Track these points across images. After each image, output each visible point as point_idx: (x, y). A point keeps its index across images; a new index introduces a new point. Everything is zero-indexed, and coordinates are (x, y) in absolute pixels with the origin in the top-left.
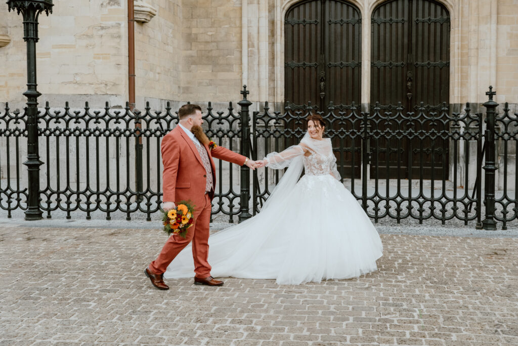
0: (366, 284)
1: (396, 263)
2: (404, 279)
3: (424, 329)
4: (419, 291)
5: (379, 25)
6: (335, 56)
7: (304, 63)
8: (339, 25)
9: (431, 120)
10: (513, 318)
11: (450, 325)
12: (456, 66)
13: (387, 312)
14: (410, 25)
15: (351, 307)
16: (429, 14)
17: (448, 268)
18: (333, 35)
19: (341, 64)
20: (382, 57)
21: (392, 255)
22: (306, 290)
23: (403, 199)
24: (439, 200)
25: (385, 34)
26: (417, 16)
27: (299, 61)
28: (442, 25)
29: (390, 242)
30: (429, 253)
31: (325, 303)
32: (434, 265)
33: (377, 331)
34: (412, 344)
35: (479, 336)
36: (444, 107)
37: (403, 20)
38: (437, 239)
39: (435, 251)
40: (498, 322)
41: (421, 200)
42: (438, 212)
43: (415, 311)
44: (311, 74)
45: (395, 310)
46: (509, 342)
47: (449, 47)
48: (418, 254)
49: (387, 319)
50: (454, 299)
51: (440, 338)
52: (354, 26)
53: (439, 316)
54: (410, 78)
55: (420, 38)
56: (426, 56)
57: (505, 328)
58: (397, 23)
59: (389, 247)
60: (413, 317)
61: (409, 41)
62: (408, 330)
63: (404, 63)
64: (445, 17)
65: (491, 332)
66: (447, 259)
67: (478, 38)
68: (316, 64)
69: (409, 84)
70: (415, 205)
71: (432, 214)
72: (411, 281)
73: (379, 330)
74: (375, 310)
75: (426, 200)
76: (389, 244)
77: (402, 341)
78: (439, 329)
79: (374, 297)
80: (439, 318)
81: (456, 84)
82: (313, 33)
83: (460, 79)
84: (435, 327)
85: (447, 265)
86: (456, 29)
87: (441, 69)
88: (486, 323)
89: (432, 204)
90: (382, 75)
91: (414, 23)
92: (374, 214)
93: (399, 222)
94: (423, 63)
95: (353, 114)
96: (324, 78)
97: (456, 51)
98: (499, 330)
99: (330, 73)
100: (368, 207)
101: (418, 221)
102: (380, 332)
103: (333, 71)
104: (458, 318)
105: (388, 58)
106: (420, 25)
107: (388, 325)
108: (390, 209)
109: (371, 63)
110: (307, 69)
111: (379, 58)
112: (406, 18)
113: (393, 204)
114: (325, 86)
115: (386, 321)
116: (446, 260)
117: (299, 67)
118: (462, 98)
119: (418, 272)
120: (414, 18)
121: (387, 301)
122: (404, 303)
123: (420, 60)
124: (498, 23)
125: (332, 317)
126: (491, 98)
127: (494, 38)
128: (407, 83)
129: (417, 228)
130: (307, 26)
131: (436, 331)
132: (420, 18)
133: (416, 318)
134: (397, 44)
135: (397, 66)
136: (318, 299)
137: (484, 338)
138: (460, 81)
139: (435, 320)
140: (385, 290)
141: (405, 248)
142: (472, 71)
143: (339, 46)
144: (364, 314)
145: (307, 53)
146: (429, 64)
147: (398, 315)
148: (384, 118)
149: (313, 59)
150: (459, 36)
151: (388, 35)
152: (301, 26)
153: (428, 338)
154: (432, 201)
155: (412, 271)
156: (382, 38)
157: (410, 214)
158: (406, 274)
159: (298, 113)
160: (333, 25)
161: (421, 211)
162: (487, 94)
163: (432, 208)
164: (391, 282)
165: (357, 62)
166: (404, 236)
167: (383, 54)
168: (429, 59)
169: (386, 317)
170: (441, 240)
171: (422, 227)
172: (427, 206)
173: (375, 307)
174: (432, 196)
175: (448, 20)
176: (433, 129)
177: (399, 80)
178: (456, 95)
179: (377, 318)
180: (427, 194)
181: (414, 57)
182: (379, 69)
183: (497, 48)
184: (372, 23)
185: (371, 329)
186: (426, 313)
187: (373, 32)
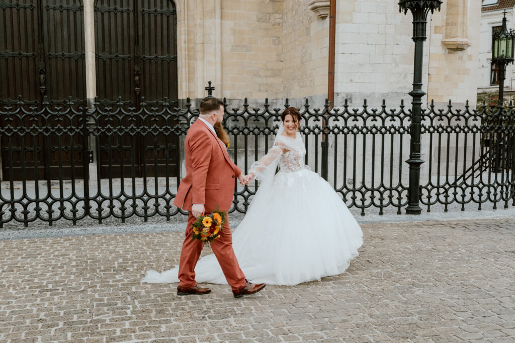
0: (81, 287)
1: (116, 263)
2: (121, 278)
3: (135, 324)
4: (136, 288)
5: (103, 14)
6: (55, 45)
7: (20, 53)
8: (58, 12)
9: (153, 116)
10: (220, 303)
11: (161, 317)
12: (184, 61)
13: (100, 312)
14: (136, 15)
15: (62, 313)
16: (155, 6)
17: (167, 263)
18: (52, 23)
19: (63, 55)
20: (107, 49)
21: (113, 255)
22: (14, 301)
23: (128, 198)
24: (163, 197)
25: (110, 24)
26: (143, 6)
27: (13, 50)
28: (168, 17)
29: (113, 242)
30: (150, 250)
31: (35, 312)
32: (154, 261)
33: (87, 333)
34: (121, 341)
35: (187, 324)
36: (166, 102)
37: (128, 10)
38: (160, 236)
39: (157, 248)
40: (207, 309)
41: (145, 198)
42: (162, 208)
43: (129, 308)
44: (28, 65)
45: (108, 310)
46: (213, 326)
47: (176, 41)
48: (139, 252)
49: (98, 319)
50: (169, 293)
51: (150, 331)
52: (75, 13)
53: (152, 310)
54: (137, 72)
55: (147, 31)
56: (153, 49)
57: (212, 313)
58: (122, 12)
59: (111, 247)
60: (126, 314)
61: (135, 32)
62: (119, 327)
63: (131, 56)
64: (171, 9)
65: (198, 319)
66: (168, 255)
67: (204, 33)
68: (33, 55)
69: (137, 78)
70: (139, 203)
71: (157, 211)
72: (129, 279)
73: (89, 332)
74: (88, 313)
75: (150, 197)
76: (111, 245)
77: (111, 339)
78: (150, 322)
79: (89, 300)
80: (152, 312)
81: (184, 79)
82: (29, 18)
83: (187, 73)
84: (146, 321)
85: (166, 261)
86: (183, 22)
87: (169, 63)
88: (195, 311)
89: (157, 201)
90: (108, 67)
91: (140, 14)
92: (98, 215)
93: (123, 221)
94: (150, 57)
95: (71, 110)
96: (44, 70)
97: (183, 45)
98: (206, 316)
99: (50, 65)
100: (91, 207)
101: (143, 219)
102: (89, 333)
103: (53, 63)
104: (170, 310)
105: (113, 50)
106: (146, 15)
107: (99, 325)
108: (114, 209)
109: (96, 55)
110: (24, 59)
111: (104, 50)
112: (131, 8)
113: (116, 203)
114: (45, 79)
115: (98, 321)
116: (166, 256)
117: (14, 57)
118: (189, 93)
119: (137, 270)
120: (140, 9)
121: (101, 301)
122: (118, 302)
123: (147, 52)
124: (222, 18)
125: (40, 325)
126: (210, 93)
127: (218, 33)
128: (135, 77)
129: (142, 226)
130: (22, 10)
131: (147, 324)
132: (146, 9)
133: (129, 314)
134: (123, 35)
135: (123, 59)
136: (28, 307)
137: (191, 326)
138: (187, 76)
139: (147, 314)
140: (101, 290)
141: (128, 247)
142: (199, 66)
143: (59, 35)
144: (75, 318)
145: (23, 42)
146: (156, 57)
147: (111, 314)
148: (104, 113)
149: (31, 49)
150: (185, 30)
151: (113, 25)
152: (14, 10)
153: (138, 333)
154: (157, 197)
155: (131, 269)
156: (106, 28)
157: (135, 212)
158: (124, 273)
159: (8, 108)
160: (51, 11)
161: (146, 208)
162: (206, 89)
163: (157, 205)
164: (109, 282)
165: (80, 54)
166: (128, 235)
167: (108, 46)
168: (156, 52)
169: (98, 317)
170: (164, 236)
171: (147, 225)
172: (151, 203)
173: (88, 309)
174: (157, 193)
175: (174, 13)
176: (155, 125)
177: (127, 73)
178: (184, 90)
179: (89, 320)
180: (152, 192)
181: (141, 50)
182: (104, 62)
183: (221, 43)
184: (95, 11)
185: (81, 331)
186: (139, 309)
187: (96, 21)
